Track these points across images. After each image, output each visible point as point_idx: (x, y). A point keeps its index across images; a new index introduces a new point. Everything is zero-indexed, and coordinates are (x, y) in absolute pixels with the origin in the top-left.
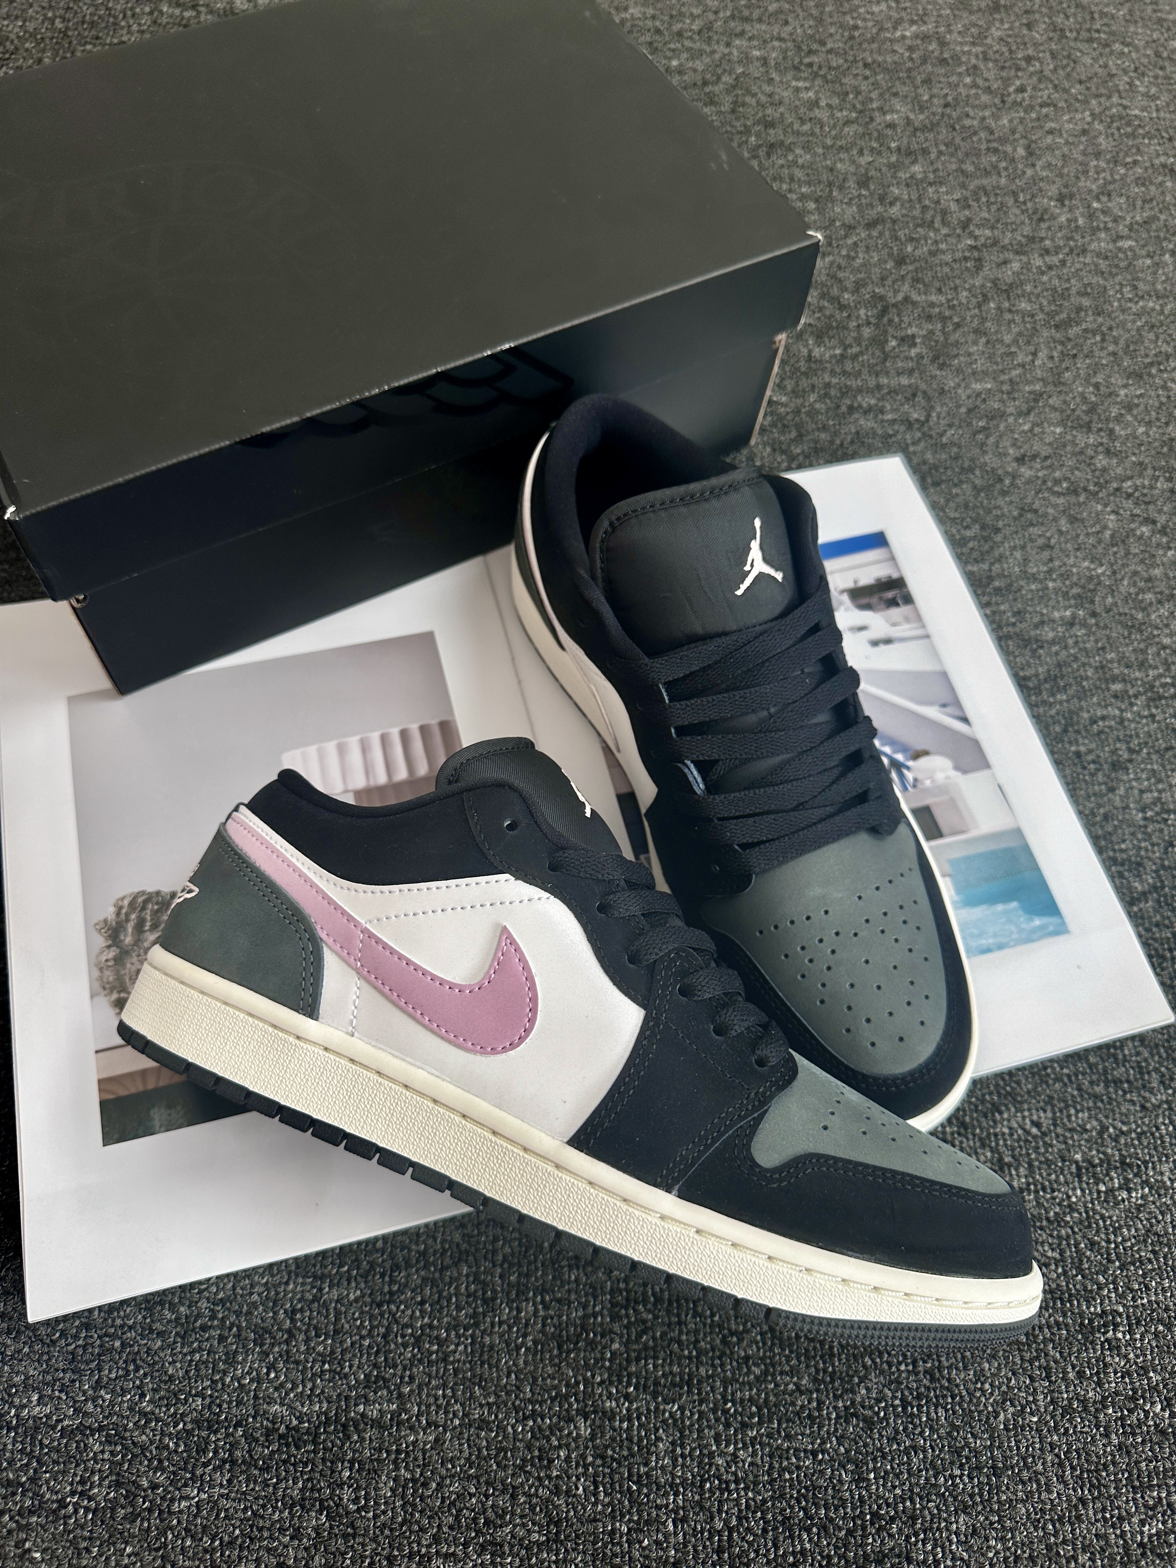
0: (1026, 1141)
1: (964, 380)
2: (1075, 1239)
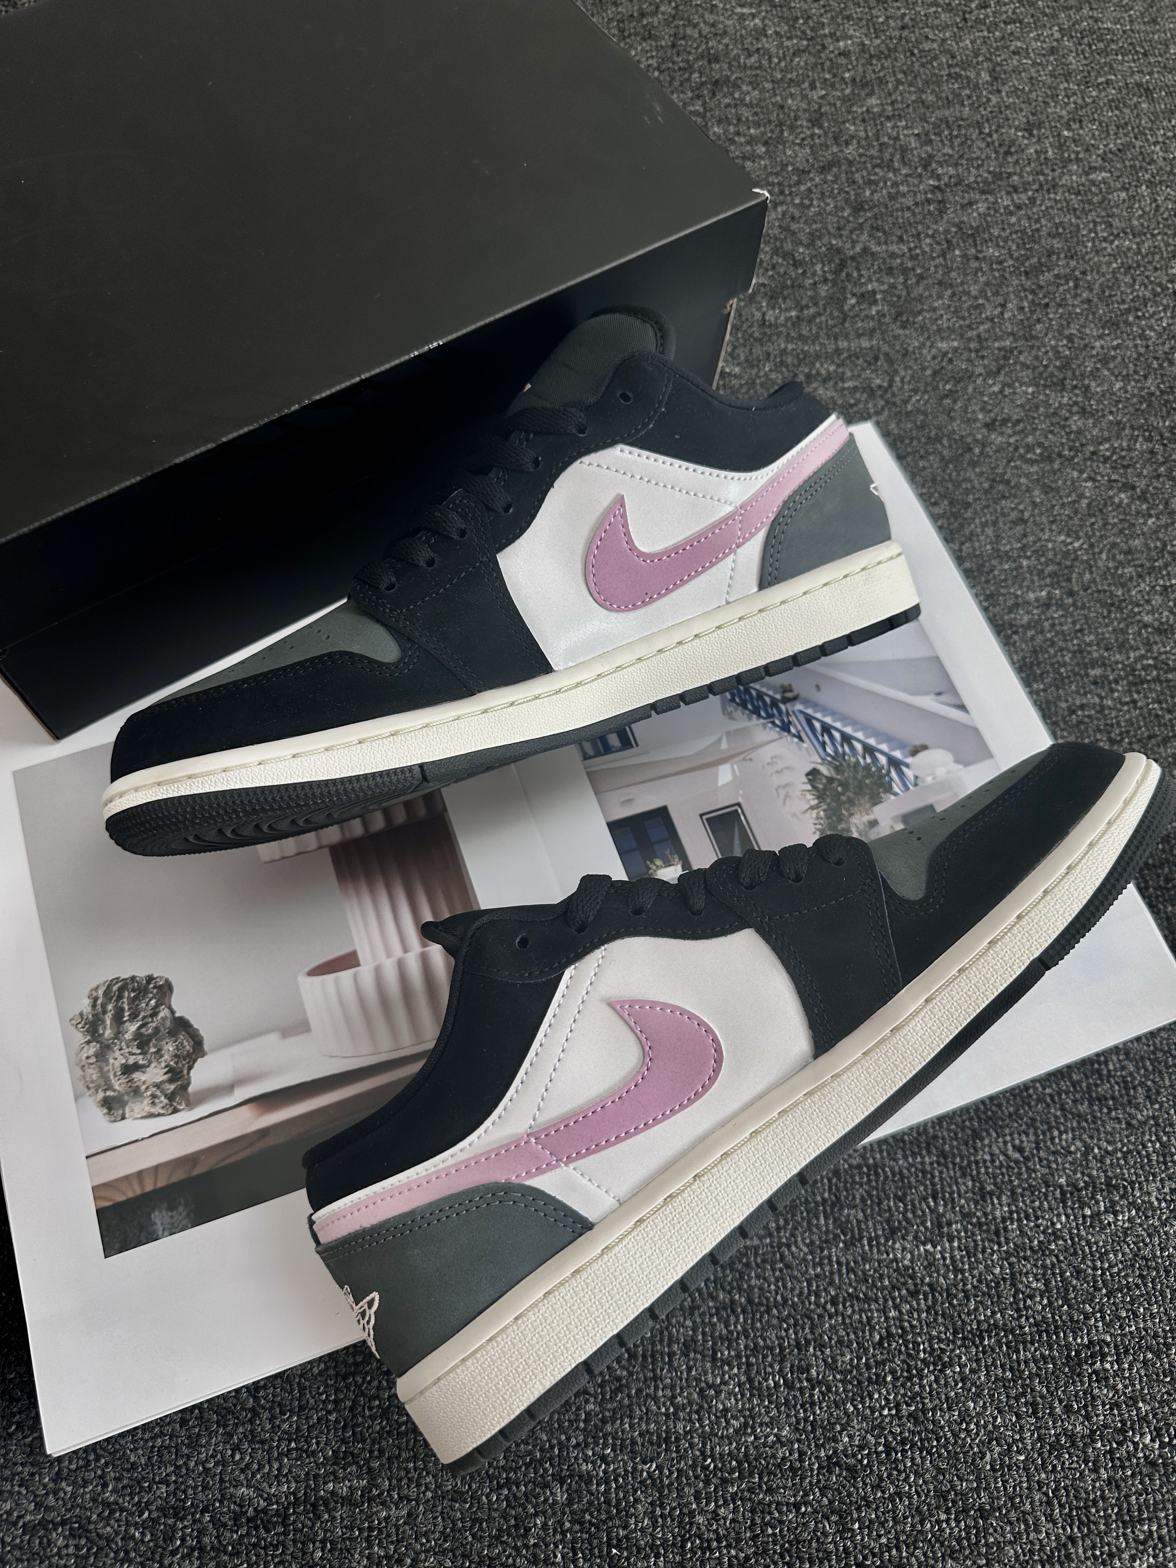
0: (1008, 1167)
1: (929, 338)
2: (1060, 1268)
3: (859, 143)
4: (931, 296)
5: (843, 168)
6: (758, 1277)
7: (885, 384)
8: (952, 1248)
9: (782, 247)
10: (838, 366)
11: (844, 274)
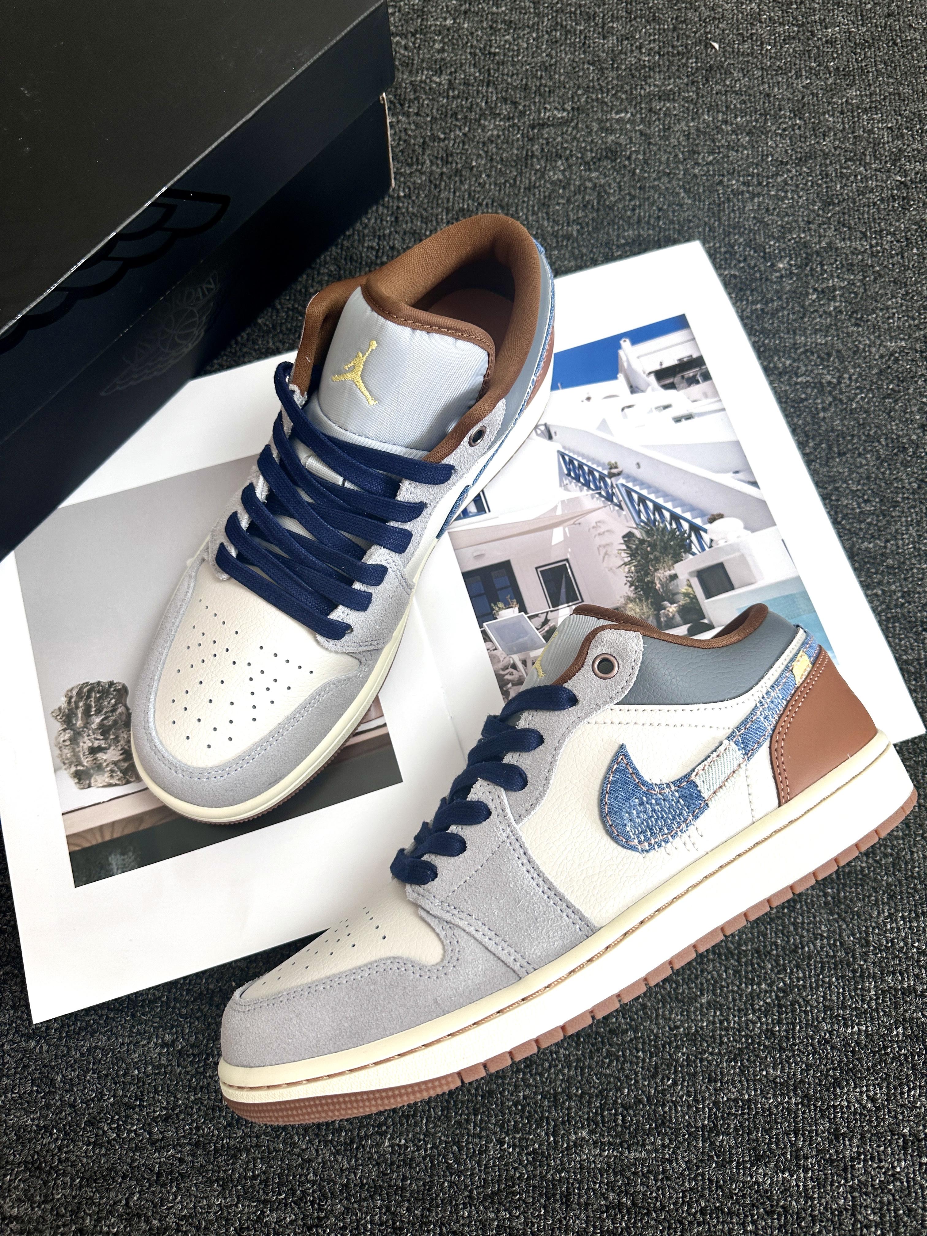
3: (835, 135)
4: (886, 294)
5: (819, 159)
6: (642, 1184)
7: (835, 381)
8: (805, 1178)
9: (755, 239)
10: (794, 361)
11: (808, 268)
